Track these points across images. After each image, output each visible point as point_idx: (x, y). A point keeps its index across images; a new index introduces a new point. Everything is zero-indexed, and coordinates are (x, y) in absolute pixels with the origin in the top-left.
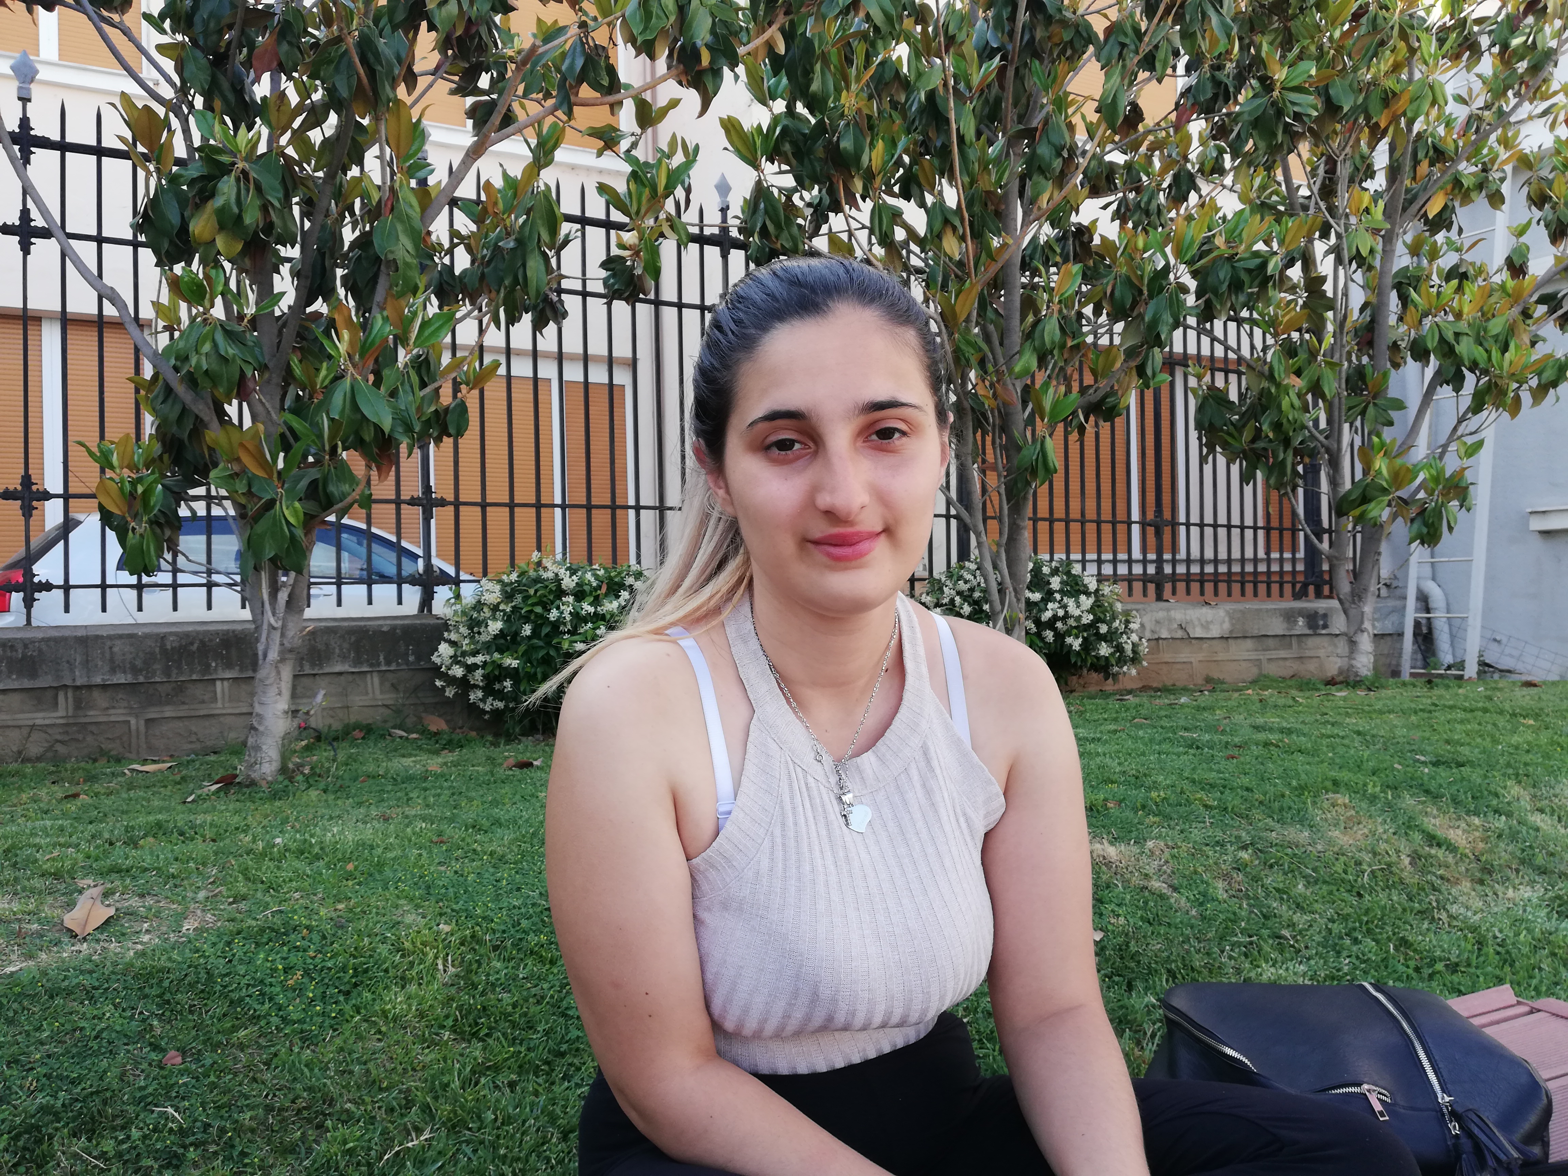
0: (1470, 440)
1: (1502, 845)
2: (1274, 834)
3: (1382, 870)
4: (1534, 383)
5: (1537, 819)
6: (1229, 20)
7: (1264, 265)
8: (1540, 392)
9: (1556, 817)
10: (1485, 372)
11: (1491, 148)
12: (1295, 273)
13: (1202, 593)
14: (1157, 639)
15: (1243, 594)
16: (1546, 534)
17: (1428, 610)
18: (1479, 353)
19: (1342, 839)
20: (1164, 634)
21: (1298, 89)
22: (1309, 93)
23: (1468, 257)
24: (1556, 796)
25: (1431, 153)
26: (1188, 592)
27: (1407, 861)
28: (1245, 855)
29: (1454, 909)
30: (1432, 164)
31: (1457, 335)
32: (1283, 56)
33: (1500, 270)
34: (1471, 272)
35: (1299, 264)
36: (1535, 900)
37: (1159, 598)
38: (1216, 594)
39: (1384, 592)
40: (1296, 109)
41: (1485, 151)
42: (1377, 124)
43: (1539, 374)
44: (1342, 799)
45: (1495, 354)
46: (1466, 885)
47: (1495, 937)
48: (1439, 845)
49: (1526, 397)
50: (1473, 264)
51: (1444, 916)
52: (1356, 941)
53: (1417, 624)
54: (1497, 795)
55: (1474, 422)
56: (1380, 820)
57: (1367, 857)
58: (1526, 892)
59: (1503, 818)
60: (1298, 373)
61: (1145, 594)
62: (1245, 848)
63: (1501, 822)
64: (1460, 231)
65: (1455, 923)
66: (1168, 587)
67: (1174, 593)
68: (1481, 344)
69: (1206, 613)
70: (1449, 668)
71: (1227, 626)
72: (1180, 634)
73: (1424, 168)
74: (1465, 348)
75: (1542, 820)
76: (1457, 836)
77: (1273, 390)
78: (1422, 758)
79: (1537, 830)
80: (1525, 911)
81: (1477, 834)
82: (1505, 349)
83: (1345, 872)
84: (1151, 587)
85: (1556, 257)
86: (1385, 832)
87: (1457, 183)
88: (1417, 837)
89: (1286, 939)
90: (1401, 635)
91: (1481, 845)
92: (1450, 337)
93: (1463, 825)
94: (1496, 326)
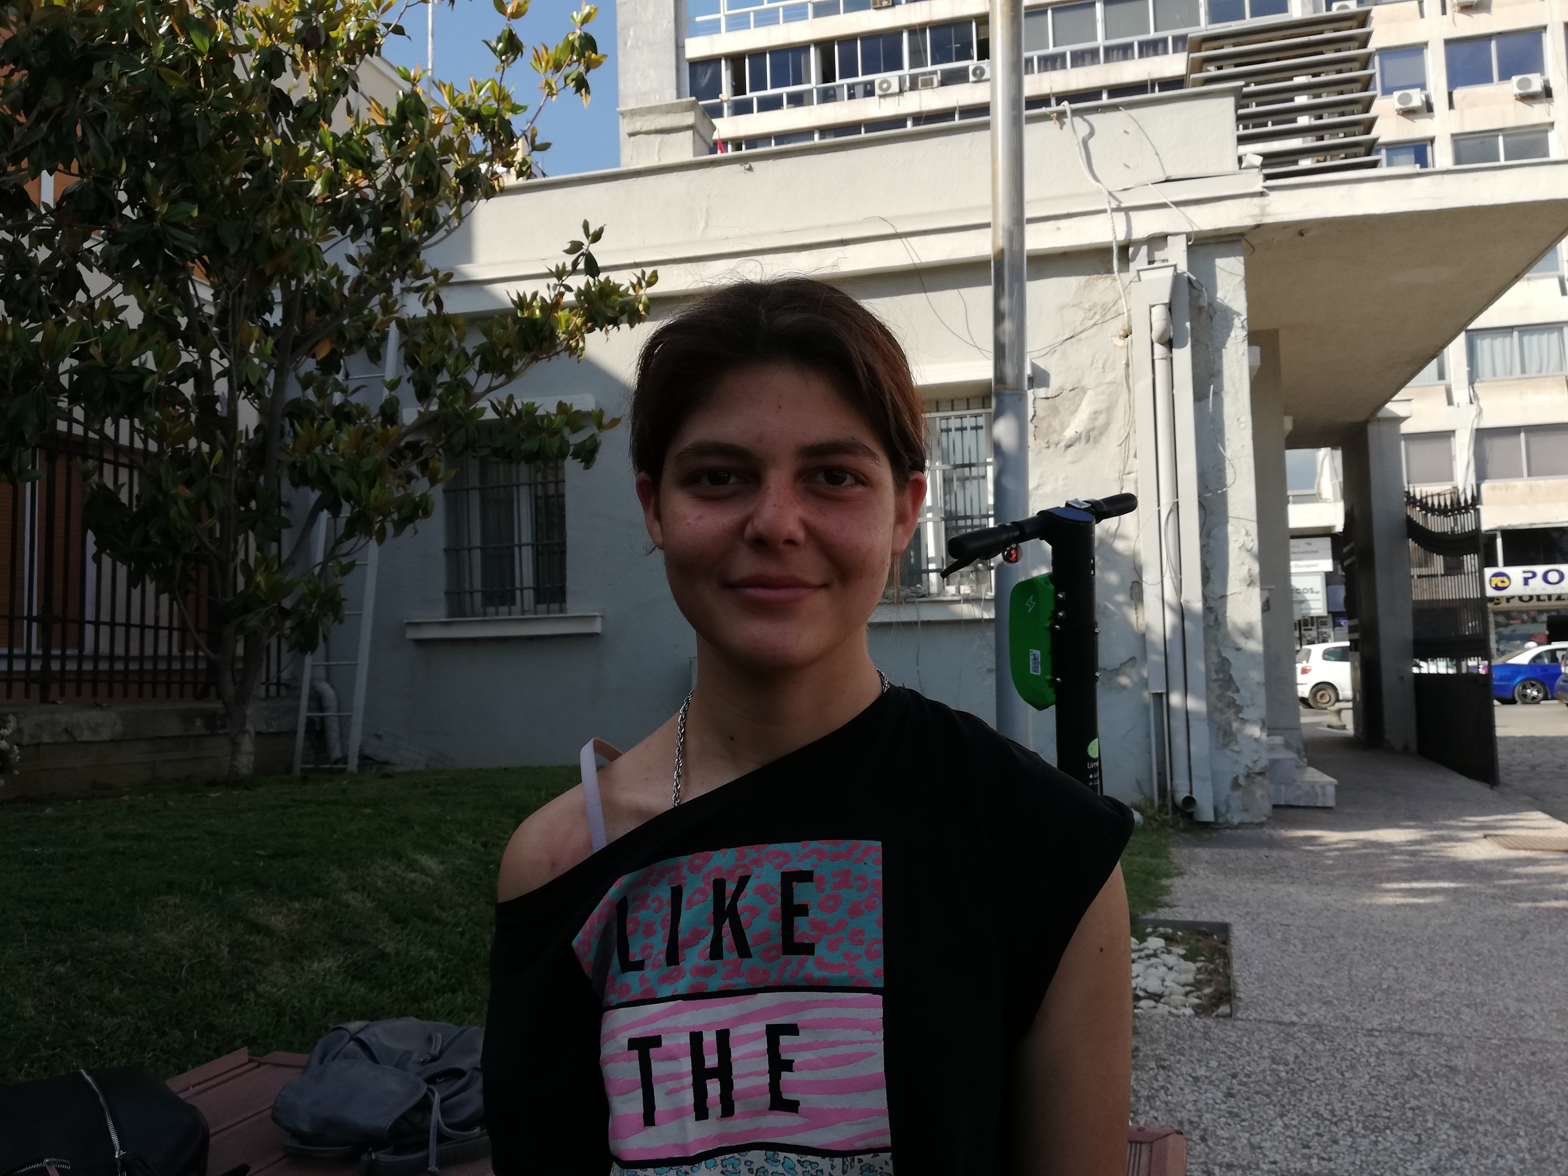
0: (345, 561)
1: (316, 924)
2: (96, 943)
3: (200, 962)
4: (395, 516)
5: (350, 898)
6: (108, 145)
7: (141, 381)
8: (400, 526)
9: (365, 894)
10: (358, 503)
11: (371, 311)
12: (188, 389)
13: (95, 694)
14: (38, 745)
15: (140, 695)
16: (420, 643)
17: (322, 709)
18: (352, 485)
19: (167, 938)
20: (46, 739)
21: (179, 226)
22: (190, 232)
23: (354, 399)
24: (369, 875)
25: (318, 304)
26: (79, 693)
27: (226, 950)
28: (60, 969)
29: (261, 988)
30: (319, 314)
31: (334, 468)
32: (167, 192)
33: (377, 416)
34: (354, 411)
35: (191, 381)
36: (334, 969)
37: (44, 699)
38: (110, 694)
39: (283, 691)
40: (177, 243)
41: (366, 312)
42: (263, 272)
43: (399, 510)
44: (173, 900)
45: (364, 489)
46: (277, 965)
47: (293, 1007)
48: (259, 932)
49: (390, 528)
50: (358, 405)
51: (252, 997)
52: (163, 1034)
53: (310, 722)
54: (318, 880)
55: (347, 546)
56: (207, 916)
57: (187, 953)
58: (329, 963)
59: (320, 900)
60: (189, 484)
61: (27, 695)
62: (63, 961)
63: (317, 904)
64: (347, 376)
65: (261, 1001)
66: (55, 688)
67: (62, 693)
68: (355, 479)
69: (96, 716)
70: (336, 762)
71: (119, 728)
72: (64, 738)
73: (312, 315)
74: (340, 480)
75: (354, 898)
76: (277, 922)
77: (160, 498)
78: (262, 853)
79: (348, 906)
80: (324, 980)
81: (295, 917)
82: (371, 486)
83: (164, 970)
84: (35, 689)
85: (419, 412)
86: (210, 926)
87: (341, 333)
88: (240, 927)
89: (91, 1044)
90: (295, 732)
91: (297, 926)
92: (327, 468)
93: (285, 911)
94: (367, 464)
